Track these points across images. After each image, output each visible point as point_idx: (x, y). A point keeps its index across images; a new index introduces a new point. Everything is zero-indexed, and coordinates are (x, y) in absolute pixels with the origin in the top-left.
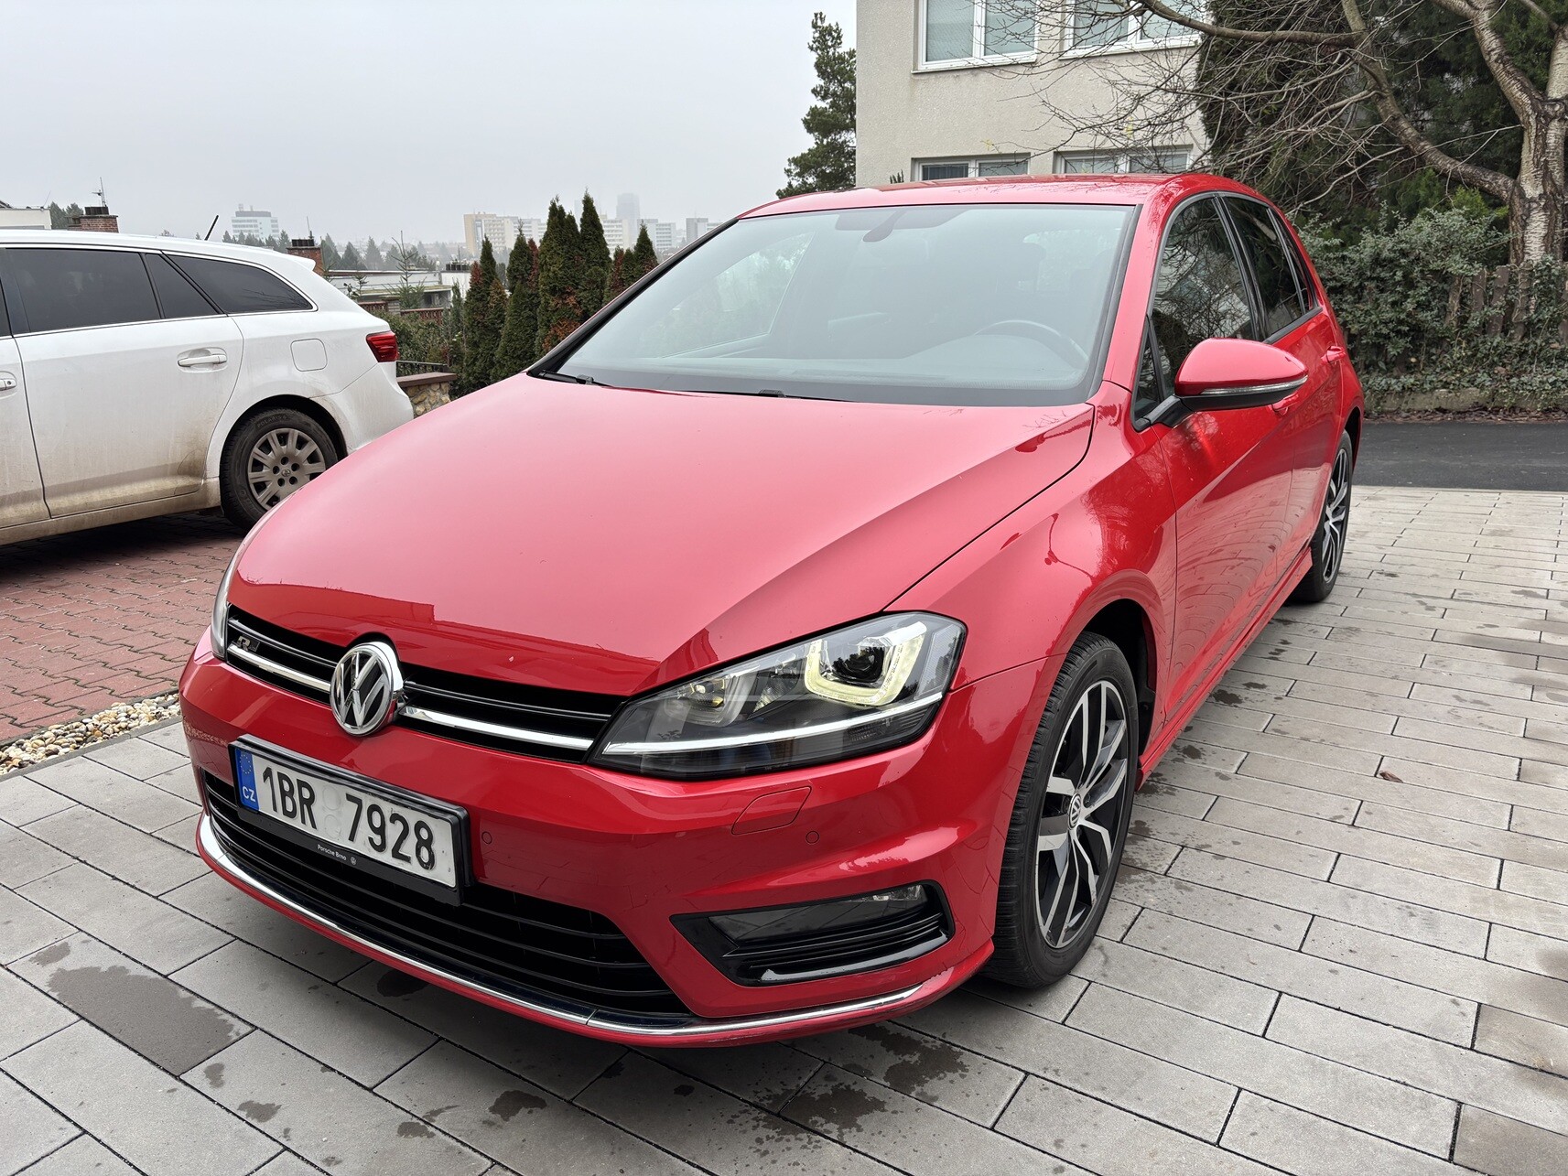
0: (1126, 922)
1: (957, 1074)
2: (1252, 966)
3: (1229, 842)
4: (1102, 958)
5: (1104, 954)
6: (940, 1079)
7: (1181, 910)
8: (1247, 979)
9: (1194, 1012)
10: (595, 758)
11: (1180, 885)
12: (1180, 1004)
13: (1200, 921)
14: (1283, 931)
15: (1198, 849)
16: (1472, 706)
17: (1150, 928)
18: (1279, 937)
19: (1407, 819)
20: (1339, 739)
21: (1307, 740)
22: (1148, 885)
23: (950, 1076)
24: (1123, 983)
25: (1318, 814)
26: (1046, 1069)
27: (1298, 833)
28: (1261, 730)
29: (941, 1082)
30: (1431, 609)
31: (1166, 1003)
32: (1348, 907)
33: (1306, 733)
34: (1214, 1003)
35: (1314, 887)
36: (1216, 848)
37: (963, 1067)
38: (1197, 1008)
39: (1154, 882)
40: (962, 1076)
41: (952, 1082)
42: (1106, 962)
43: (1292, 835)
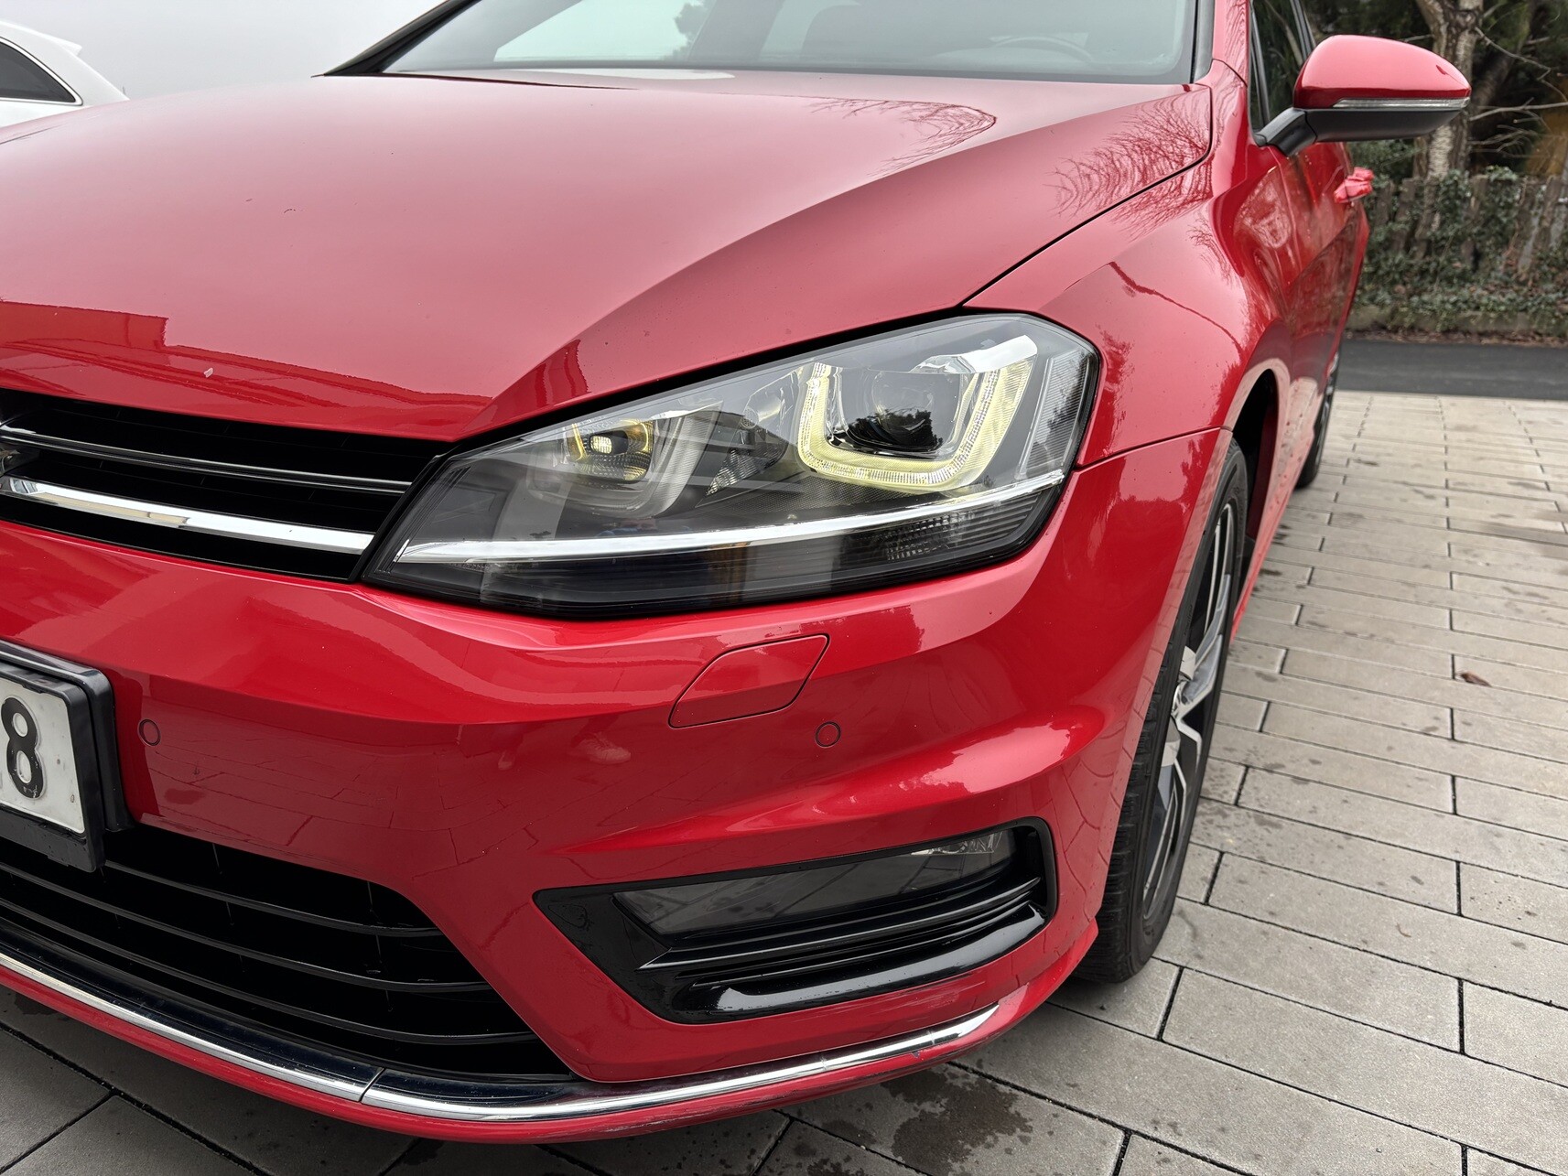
0: (1205, 874)
1: (1015, 1137)
2: (1405, 939)
3: (1305, 761)
4: (1188, 930)
5: (1188, 922)
6: (989, 1146)
7: (1276, 856)
8: (1405, 960)
9: (1349, 1016)
10: (378, 571)
11: (1262, 819)
12: (1324, 1002)
13: (1307, 872)
14: (1426, 885)
15: (1269, 770)
16: (1528, 599)
17: (1241, 882)
18: (1422, 893)
19: (1519, 732)
20: (1390, 634)
21: (1354, 635)
22: (1218, 819)
23: (1004, 1140)
24: (1231, 969)
25: (1404, 725)
26: (1155, 1123)
27: (1390, 748)
28: (1293, 622)
29: (991, 1152)
30: (1431, 497)
31: (1303, 1001)
32: (1498, 850)
33: (1350, 626)
34: (1372, 999)
35: (1441, 821)
36: (1291, 768)
37: (1020, 1122)
38: (1351, 1008)
39: (1225, 816)
40: (1025, 1140)
41: (1008, 1151)
42: (1195, 935)
43: (1382, 752)
